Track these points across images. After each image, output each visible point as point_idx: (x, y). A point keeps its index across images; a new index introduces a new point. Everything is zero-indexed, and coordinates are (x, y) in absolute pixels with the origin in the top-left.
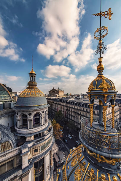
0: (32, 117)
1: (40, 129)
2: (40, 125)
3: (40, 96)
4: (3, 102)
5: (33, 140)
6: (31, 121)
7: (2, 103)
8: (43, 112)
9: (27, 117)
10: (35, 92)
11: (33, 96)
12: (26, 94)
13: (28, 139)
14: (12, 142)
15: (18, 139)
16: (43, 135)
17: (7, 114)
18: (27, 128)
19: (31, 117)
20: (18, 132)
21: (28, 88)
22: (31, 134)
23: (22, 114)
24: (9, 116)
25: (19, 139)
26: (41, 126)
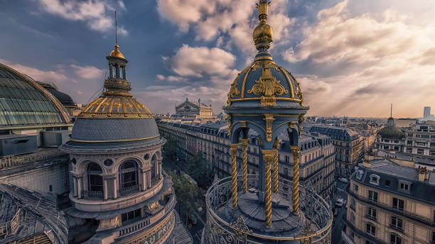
0: (115, 170)
1: (139, 200)
2: (137, 190)
3: (137, 117)
4: (41, 130)
5: (118, 227)
6: (111, 179)
7: (36, 131)
8: (146, 157)
9: (100, 169)
10: (123, 106)
11: (117, 116)
12: (96, 111)
13: (103, 226)
14: (56, 236)
15: (76, 225)
16: (147, 213)
17: (46, 162)
18: (102, 198)
19: (110, 170)
20: (77, 207)
21: (106, 95)
22: (112, 211)
23: (88, 162)
24: (52, 166)
25: (80, 225)
26: (142, 191)
